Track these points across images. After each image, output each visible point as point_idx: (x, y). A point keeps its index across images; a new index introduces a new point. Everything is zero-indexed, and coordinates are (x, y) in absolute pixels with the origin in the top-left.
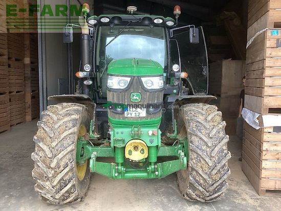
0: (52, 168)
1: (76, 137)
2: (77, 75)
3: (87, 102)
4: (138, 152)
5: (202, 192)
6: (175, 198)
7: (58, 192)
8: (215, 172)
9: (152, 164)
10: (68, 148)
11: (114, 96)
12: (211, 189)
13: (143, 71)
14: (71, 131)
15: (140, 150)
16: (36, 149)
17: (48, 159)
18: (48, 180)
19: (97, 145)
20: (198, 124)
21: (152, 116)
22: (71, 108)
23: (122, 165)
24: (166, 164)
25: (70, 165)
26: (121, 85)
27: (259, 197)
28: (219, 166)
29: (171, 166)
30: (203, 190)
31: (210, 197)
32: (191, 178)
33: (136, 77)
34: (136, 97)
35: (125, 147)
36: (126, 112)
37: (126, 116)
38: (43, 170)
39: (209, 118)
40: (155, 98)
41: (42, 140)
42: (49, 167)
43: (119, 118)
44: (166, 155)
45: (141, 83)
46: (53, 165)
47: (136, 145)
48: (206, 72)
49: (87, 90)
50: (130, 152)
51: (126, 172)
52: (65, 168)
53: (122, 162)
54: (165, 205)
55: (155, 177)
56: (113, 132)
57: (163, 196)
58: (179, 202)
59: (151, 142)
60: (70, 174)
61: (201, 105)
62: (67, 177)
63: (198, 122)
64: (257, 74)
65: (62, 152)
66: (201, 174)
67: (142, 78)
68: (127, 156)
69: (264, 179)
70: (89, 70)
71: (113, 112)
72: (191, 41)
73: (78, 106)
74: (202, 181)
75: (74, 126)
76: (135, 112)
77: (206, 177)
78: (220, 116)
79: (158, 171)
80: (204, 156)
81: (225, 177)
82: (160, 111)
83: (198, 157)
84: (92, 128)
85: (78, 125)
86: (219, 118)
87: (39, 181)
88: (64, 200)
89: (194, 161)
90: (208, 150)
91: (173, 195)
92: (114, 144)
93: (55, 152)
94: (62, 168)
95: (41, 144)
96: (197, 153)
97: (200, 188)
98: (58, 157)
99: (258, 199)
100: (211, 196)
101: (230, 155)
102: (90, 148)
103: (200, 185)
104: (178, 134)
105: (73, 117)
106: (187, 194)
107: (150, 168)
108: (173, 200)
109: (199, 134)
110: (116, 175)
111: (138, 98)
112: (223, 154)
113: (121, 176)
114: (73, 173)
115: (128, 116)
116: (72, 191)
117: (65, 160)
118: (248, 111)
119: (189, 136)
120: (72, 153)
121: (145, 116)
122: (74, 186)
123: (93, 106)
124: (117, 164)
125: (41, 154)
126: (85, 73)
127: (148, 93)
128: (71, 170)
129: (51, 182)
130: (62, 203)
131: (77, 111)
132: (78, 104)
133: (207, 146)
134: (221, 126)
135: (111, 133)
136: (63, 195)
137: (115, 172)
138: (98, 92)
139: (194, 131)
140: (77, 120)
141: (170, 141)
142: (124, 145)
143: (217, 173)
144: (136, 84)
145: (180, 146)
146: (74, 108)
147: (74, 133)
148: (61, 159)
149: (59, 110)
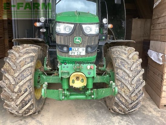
0: (16, 93)
1: (33, 70)
2: (35, 25)
3: (42, 44)
4: (79, 81)
5: (123, 109)
6: (103, 110)
7: (20, 109)
8: (134, 95)
9: (90, 90)
10: (27, 78)
11: (61, 39)
12: (130, 106)
13: (83, 20)
14: (29, 65)
15: (81, 80)
16: (3, 78)
17: (12, 85)
18: (13, 100)
19: (49, 74)
20: (122, 61)
21: (90, 54)
22: (29, 48)
23: (67, 90)
24: (100, 90)
25: (28, 90)
26: (66, 30)
27: (159, 110)
28: (137, 91)
29: (104, 92)
30: (125, 107)
31: (129, 112)
32: (116, 99)
33: (78, 24)
34: (78, 40)
35: (69, 78)
36: (70, 52)
37: (70, 54)
38: (9, 94)
39: (130, 56)
40: (92, 41)
41: (7, 71)
42: (13, 92)
43: (65, 56)
44: (98, 82)
45: (82, 29)
46: (16, 90)
47: (78, 76)
48: (124, 25)
49: (42, 36)
50: (73, 82)
51: (71, 95)
52: (25, 92)
53: (67, 88)
54: (97, 116)
55: (91, 99)
56: (60, 66)
57: (95, 109)
58: (106, 113)
59: (89, 74)
60: (29, 97)
61: (124, 47)
62: (27, 99)
63: (122, 59)
64: (162, 26)
65: (23, 81)
66: (124, 96)
67: (83, 25)
68: (71, 84)
69: (164, 98)
70: (43, 22)
71: (60, 51)
72: (116, 2)
73: (35, 46)
74: (124, 101)
75: (31, 61)
76: (77, 52)
77: (127, 98)
78: (137, 55)
79: (93, 95)
80: (126, 84)
81: (141, 98)
82: (96, 51)
83: (122, 84)
84: (46, 62)
85: (35, 61)
86: (137, 57)
87: (6, 101)
88: (26, 114)
89: (119, 87)
90: (129, 79)
91: (101, 108)
92: (61, 75)
93: (17, 80)
94: (23, 92)
95: (7, 75)
96: (121, 82)
97: (123, 106)
98: (19, 84)
99: (159, 111)
100: (129, 110)
101: (145, 83)
102: (44, 77)
103: (123, 103)
104: (106, 67)
105: (31, 54)
106: (112, 109)
107: (88, 93)
108: (103, 112)
109: (123, 68)
110: (63, 98)
111: (79, 41)
112: (140, 82)
113: (67, 98)
114: (31, 96)
115: (72, 54)
116: (31, 108)
117: (25, 86)
118: (153, 52)
119: (115, 69)
120: (30, 81)
121: (84, 54)
122: (32, 104)
123: (47, 47)
124: (64, 90)
125: (7, 82)
126: (41, 24)
127: (87, 37)
128: (30, 93)
129: (15, 102)
130: (24, 116)
131: (34, 51)
132: (35, 45)
133: (129, 76)
134: (139, 62)
135: (59, 67)
136: (25, 111)
137: (62, 96)
138: (51, 38)
139: (119, 66)
140: (34, 57)
141: (101, 72)
142: (69, 76)
143: (135, 96)
144: (78, 30)
145: (107, 76)
146: (32, 48)
147: (32, 67)
148: (22, 86)
149: (20, 49)
